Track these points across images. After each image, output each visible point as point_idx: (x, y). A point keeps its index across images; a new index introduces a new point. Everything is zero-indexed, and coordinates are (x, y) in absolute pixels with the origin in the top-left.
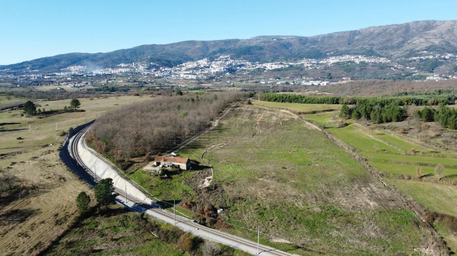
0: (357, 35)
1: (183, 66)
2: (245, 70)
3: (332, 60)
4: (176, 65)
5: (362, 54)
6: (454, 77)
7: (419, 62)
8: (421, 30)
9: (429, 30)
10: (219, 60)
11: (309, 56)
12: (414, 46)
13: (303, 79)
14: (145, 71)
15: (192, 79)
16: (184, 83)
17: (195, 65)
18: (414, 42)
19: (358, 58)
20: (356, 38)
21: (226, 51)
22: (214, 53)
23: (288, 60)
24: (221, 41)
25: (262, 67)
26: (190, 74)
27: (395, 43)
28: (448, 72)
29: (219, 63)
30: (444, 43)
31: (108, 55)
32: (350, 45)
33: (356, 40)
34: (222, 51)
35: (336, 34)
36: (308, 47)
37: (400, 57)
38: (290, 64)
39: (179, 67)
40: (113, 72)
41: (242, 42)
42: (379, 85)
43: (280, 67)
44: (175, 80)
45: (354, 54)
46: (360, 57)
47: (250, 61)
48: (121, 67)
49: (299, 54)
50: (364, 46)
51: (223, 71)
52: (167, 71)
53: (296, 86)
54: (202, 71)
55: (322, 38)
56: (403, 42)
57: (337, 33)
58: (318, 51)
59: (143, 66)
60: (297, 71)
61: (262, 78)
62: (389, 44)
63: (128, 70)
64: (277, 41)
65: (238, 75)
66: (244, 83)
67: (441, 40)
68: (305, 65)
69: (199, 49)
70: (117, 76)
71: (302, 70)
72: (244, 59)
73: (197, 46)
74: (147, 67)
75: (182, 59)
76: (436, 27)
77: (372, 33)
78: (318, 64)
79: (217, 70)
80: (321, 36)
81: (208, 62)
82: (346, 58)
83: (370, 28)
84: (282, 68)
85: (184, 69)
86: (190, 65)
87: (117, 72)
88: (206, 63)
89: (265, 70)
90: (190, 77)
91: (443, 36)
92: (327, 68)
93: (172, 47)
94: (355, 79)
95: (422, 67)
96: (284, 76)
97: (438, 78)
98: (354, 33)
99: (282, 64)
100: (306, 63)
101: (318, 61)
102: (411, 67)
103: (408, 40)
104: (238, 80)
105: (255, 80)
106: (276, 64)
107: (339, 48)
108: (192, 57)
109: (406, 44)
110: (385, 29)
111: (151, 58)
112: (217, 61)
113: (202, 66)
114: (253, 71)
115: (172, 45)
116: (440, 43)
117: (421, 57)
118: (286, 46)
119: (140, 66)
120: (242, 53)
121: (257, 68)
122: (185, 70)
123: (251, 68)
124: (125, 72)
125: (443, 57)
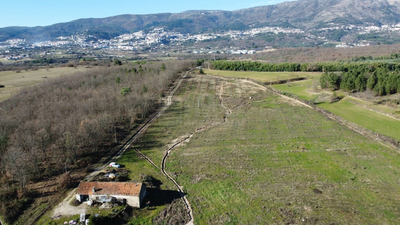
0: (274, 9)
1: (120, 38)
2: (178, 41)
3: (254, 32)
4: (113, 37)
5: (280, 26)
6: (358, 45)
7: (328, 33)
8: (328, 4)
9: (334, 5)
10: (154, 32)
11: (234, 28)
12: (322, 18)
13: (231, 49)
14: (83, 43)
15: (129, 50)
16: (121, 53)
17: (132, 37)
18: (323, 15)
19: (277, 29)
20: (274, 11)
21: (159, 24)
22: (149, 26)
23: (216, 31)
24: (154, 15)
25: (193, 39)
26: (127, 45)
27: (307, 16)
28: (352, 40)
29: (154, 34)
30: (347, 16)
31: (47, 28)
32: (269, 18)
33: (274, 13)
34: (156, 24)
35: (256, 8)
36: (232, 20)
37: (311, 28)
38: (218, 35)
39: (116, 39)
40: (52, 45)
41: (174, 16)
43: (209, 38)
44: (113, 51)
45: (273, 26)
46: (278, 28)
47: (181, 33)
48: (60, 40)
49: (225, 26)
50: (281, 19)
51: (158, 42)
52: (104, 43)
53: (226, 55)
54: (139, 42)
55: (244, 11)
56: (314, 15)
57: (257, 7)
58: (241, 23)
59: (82, 38)
60: (224, 41)
61: (194, 49)
62: (302, 17)
63: (67, 42)
64: (206, 15)
65: (172, 46)
66: (178, 53)
67: (344, 13)
68: (231, 36)
69: (135, 22)
70: (56, 48)
71: (229, 41)
72: (176, 31)
73: (132, 20)
74: (85, 40)
75: (119, 32)
76: (340, 2)
77: (286, 8)
78: (242, 35)
79: (152, 41)
80: (243, 10)
81: (143, 34)
82: (266, 29)
83: (285, 3)
84: (211, 39)
85: (121, 40)
86: (127, 37)
87: (56, 44)
88: (141, 35)
89: (196, 41)
90: (127, 48)
92: (250, 38)
93: (109, 21)
94: (278, 47)
95: (331, 37)
96: (214, 46)
97: (345, 46)
98: (272, 7)
99: (210, 35)
100: (232, 34)
101: (242, 33)
102: (321, 37)
103: (318, 13)
104: (172, 50)
105: (188, 50)
106: (205, 36)
107: (260, 21)
108: (128, 30)
109: (316, 17)
110: (297, 4)
111: (89, 31)
112: (152, 33)
113: (138, 38)
114: (185, 42)
115: (109, 19)
116: (344, 15)
117: (329, 28)
118: (213, 19)
119: (79, 39)
120: (175, 25)
121: (188, 39)
122: (122, 42)
123: (183, 39)
124: (64, 44)
125: (347, 27)
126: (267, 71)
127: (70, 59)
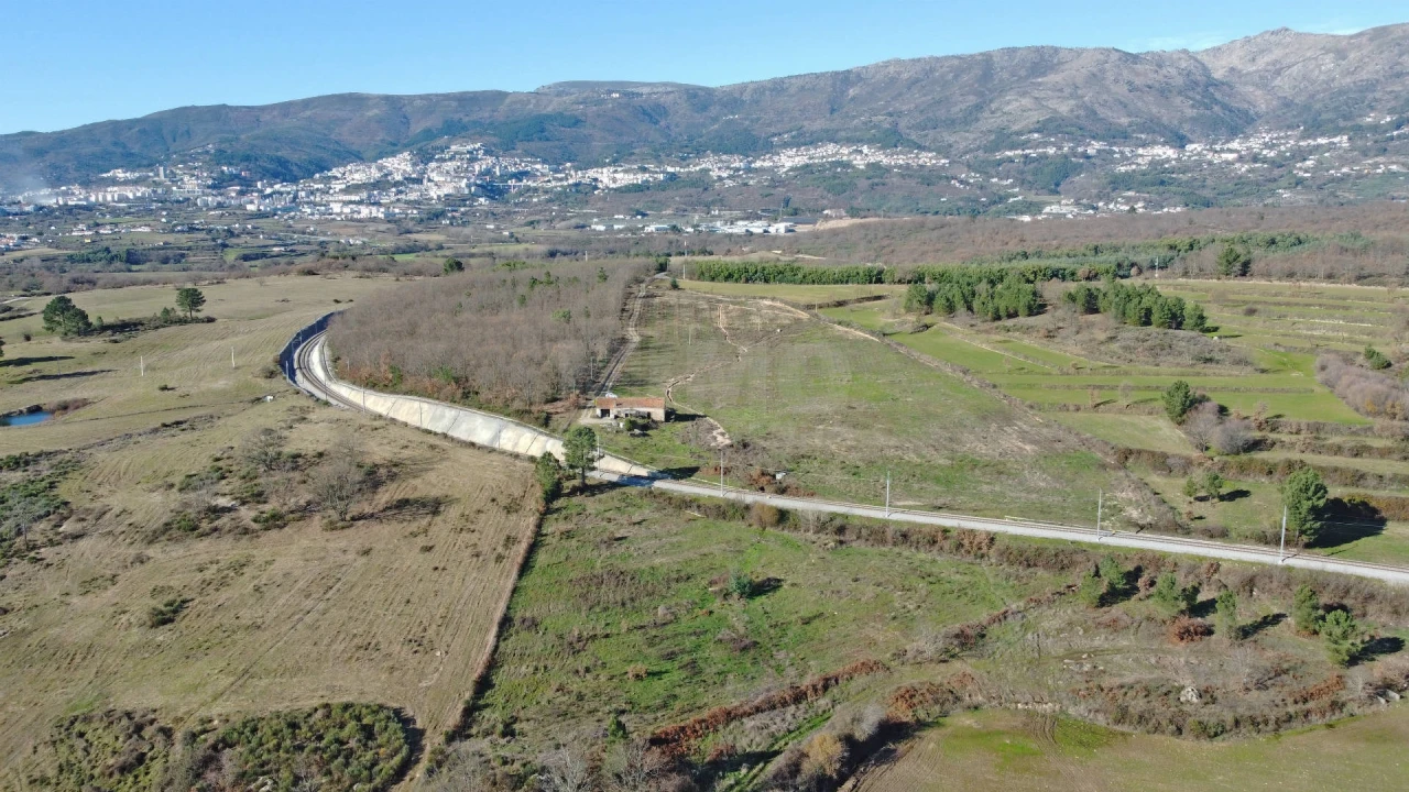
0: (853, 84)
1: (336, 178)
2: (536, 190)
3: (789, 160)
4: (309, 175)
5: (871, 142)
6: (1111, 206)
7: (1021, 165)
8: (1023, 73)
9: (1044, 74)
10: (451, 159)
11: (722, 147)
12: (1005, 118)
13: (714, 216)
14: (204, 194)
15: (374, 220)
16: (352, 231)
17: (375, 174)
18: (1007, 109)
19: (861, 152)
20: (852, 92)
21: (464, 128)
22: (429, 134)
23: (663, 156)
24: (447, 97)
25: (587, 181)
26: (360, 202)
27: (956, 109)
28: (1094, 191)
29: (450, 166)
30: (1082, 113)
31: (62, 140)
32: (836, 115)
33: (853, 99)
34: (455, 130)
35: (793, 81)
36: (715, 120)
37: (971, 151)
38: (670, 169)
39: (321, 181)
40: (93, 199)
41: (515, 103)
42: (936, 233)
43: (640, 178)
44: (318, 223)
45: (849, 141)
46: (865, 149)
47: (544, 162)
48: (114, 182)
49: (691, 139)
50: (874, 118)
51: (466, 192)
52: (281, 193)
54: (400, 192)
55: (755, 91)
56: (979, 108)
57: (797, 77)
58: (746, 130)
59: (198, 178)
60: (692, 191)
61: (593, 215)
62: (941, 113)
63: (141, 191)
64: (625, 100)
65: (516, 205)
66: (542, 230)
67: (1073, 102)
68: (714, 174)
69: (379, 121)
70: (115, 212)
71: (706, 189)
72: (527, 153)
73: (370, 114)
74: (210, 182)
75: (325, 155)
76: (1062, 67)
77: (892, 81)
78: (748, 170)
79: (447, 190)
80: (751, 86)
81: (414, 165)
82: (827, 152)
83: (887, 64)
84: (647, 181)
85: (338, 186)
86: (358, 174)
87: (109, 198)
88: (409, 169)
89: (596, 188)
90: (365, 212)
91: (1079, 92)
92: (776, 182)
93: (286, 115)
94: (862, 214)
95: (1030, 178)
96: (659, 205)
97: (1071, 208)
98: (845, 79)
99: (644, 170)
100: (714, 167)
101: (750, 163)
102: (1001, 179)
103: (991, 101)
104: (520, 219)
105: (574, 222)
106: (626, 171)
107: (806, 123)
108: (355, 148)
109: (986, 114)
110: (928, 68)
111: (221, 152)
112: (444, 160)
113: (398, 177)
114: (560, 193)
115: (286, 108)
116: (1072, 111)
117: (1028, 151)
118: (649, 115)
119: (186, 178)
120: (520, 136)
121: (571, 181)
122: (341, 190)
123: (554, 183)
124: (137, 199)
125: (1080, 150)
126: (813, 282)
127: (189, 249)
